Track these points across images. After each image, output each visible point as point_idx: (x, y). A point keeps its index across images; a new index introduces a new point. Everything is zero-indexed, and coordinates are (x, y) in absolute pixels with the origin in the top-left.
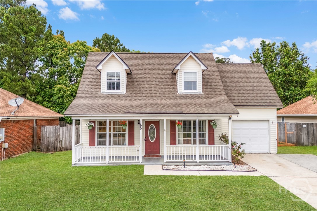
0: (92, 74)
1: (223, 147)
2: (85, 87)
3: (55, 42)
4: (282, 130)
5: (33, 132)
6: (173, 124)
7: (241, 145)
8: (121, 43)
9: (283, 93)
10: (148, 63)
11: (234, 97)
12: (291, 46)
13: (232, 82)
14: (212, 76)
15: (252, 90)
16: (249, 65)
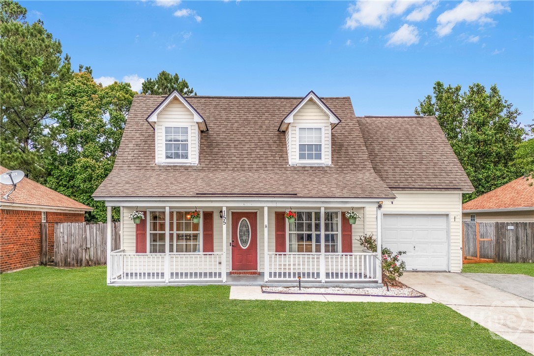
0: (140, 132)
1: (367, 257)
2: (128, 153)
3: (76, 84)
4: (471, 236)
5: (41, 233)
6: (280, 217)
7: (399, 256)
8: (190, 88)
9: (474, 174)
10: (237, 113)
11: (387, 174)
12: (488, 92)
13: (384, 148)
14: (349, 137)
15: (418, 162)
16: (413, 119)
